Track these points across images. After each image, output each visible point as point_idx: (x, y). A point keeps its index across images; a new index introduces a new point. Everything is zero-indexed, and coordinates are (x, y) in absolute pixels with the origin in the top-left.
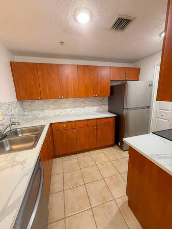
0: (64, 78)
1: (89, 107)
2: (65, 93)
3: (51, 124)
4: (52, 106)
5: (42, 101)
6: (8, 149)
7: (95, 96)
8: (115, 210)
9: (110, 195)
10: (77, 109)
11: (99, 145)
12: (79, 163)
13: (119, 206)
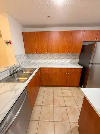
0: (50, 40)
1: (65, 60)
2: (50, 50)
3: (40, 68)
4: (43, 57)
5: (38, 54)
6: (16, 79)
7: (70, 53)
8: (68, 129)
9: (67, 118)
10: (57, 60)
11: (67, 85)
12: (53, 93)
13: (72, 128)
